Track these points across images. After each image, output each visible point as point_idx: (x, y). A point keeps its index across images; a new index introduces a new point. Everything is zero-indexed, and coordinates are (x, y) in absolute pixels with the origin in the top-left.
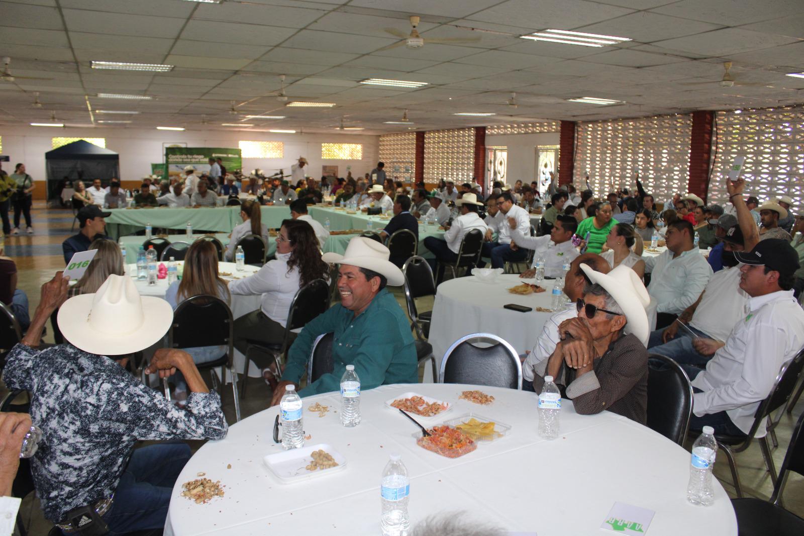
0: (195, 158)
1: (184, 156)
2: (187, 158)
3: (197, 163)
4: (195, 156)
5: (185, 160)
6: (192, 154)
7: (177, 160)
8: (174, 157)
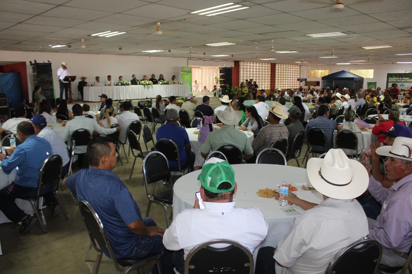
0: (404, 79)
1: (397, 78)
2: (399, 79)
3: (404, 82)
4: (404, 78)
5: (397, 80)
6: (402, 77)
7: (393, 80)
8: (392, 79)
